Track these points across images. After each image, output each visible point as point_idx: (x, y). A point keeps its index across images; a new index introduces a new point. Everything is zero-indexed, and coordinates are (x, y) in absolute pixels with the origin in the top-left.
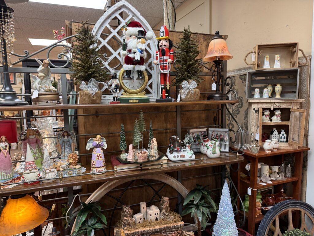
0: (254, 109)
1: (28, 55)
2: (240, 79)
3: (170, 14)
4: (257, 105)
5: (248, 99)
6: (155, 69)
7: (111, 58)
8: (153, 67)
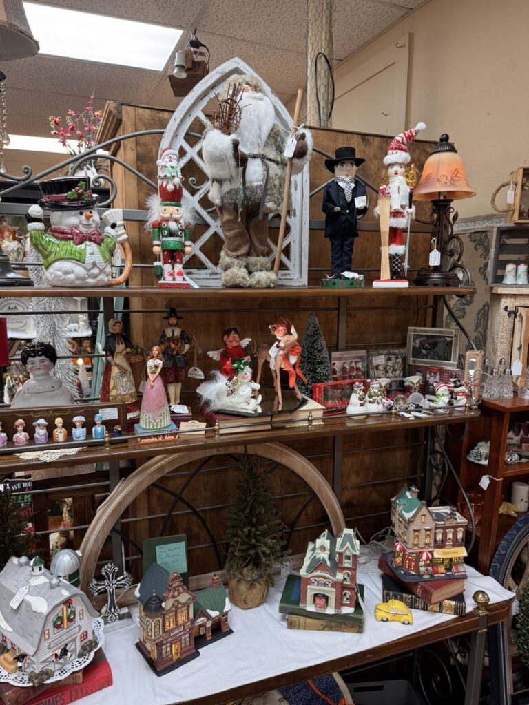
0: (506, 308)
1: (29, 177)
2: (471, 240)
3: (322, 90)
4: (512, 300)
5: (492, 285)
6: (297, 215)
7: (205, 187)
8: (293, 209)
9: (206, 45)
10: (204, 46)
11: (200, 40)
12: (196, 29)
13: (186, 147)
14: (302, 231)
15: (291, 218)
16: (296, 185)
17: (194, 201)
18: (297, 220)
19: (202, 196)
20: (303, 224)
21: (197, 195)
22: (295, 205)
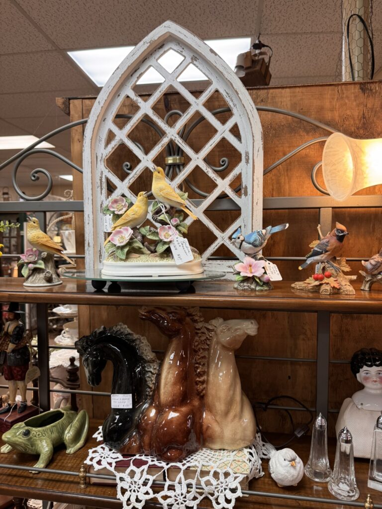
6: (248, 194)
7: (135, 171)
8: (244, 186)
9: (269, 45)
10: (267, 46)
11: (262, 42)
12: (260, 34)
13: (115, 129)
14: (253, 212)
15: (241, 198)
16: (247, 157)
17: (123, 187)
18: (248, 200)
19: (132, 181)
20: (255, 204)
21: (127, 180)
22: (246, 181)
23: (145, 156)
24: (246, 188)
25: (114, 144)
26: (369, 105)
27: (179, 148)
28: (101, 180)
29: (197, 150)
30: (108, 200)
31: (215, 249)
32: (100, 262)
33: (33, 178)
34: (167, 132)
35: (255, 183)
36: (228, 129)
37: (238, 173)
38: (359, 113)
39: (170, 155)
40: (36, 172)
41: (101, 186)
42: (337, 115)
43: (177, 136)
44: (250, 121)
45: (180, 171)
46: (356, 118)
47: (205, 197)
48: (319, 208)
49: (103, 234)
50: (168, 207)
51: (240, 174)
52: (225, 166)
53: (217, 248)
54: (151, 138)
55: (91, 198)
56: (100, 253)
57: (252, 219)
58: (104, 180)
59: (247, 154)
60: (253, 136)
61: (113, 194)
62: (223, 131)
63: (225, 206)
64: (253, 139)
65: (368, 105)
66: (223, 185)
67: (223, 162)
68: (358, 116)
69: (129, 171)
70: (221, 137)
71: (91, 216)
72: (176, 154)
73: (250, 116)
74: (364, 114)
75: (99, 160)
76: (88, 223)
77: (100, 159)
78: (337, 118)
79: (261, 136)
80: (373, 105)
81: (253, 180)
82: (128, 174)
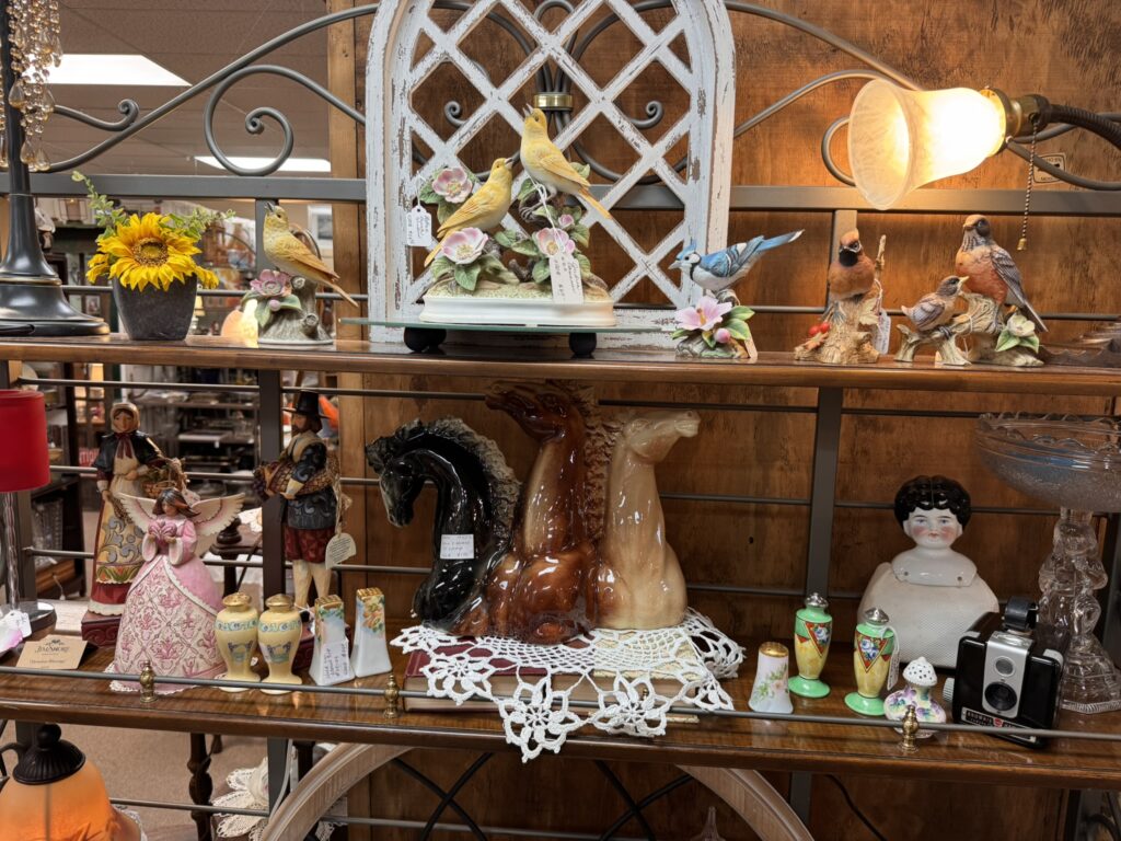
1: (132, 120)
6: (701, 176)
7: (472, 120)
8: (693, 160)
13: (434, 31)
14: (709, 212)
15: (686, 184)
16: (701, 102)
17: (446, 153)
18: (700, 188)
19: (465, 141)
20: (714, 195)
21: (455, 139)
22: (698, 150)
23: (494, 90)
24: (697, 163)
25: (430, 62)
26: (935, 13)
27: (563, 74)
28: (401, 137)
29: (602, 83)
30: (415, 179)
31: (630, 288)
32: (397, 306)
33: (251, 128)
34: (542, 42)
35: (716, 153)
36: (667, 43)
37: (682, 134)
38: (914, 27)
39: (545, 90)
40: (259, 115)
41: (401, 149)
42: (872, 29)
43: (563, 51)
44: (711, 29)
45: (564, 125)
46: (908, 38)
47: (614, 181)
48: (833, 211)
49: (403, 250)
50: (553, 191)
51: (687, 136)
52: (656, 116)
53: (634, 283)
54: (499, 56)
55: (381, 172)
56: (398, 289)
57: (708, 226)
58: (407, 136)
59: (702, 95)
60: (717, 60)
61: (426, 167)
62: (655, 46)
63: (652, 199)
64: (717, 66)
65: (932, 13)
66: (652, 157)
67: (651, 109)
68: (913, 32)
69: (457, 122)
70: (652, 57)
71: (381, 211)
72: (557, 87)
73: (713, 19)
74: (922, 31)
75: (397, 94)
76: (375, 226)
77: (401, 91)
78: (872, 36)
79: (731, 60)
80: (942, 14)
81: (713, 149)
82: (457, 127)
